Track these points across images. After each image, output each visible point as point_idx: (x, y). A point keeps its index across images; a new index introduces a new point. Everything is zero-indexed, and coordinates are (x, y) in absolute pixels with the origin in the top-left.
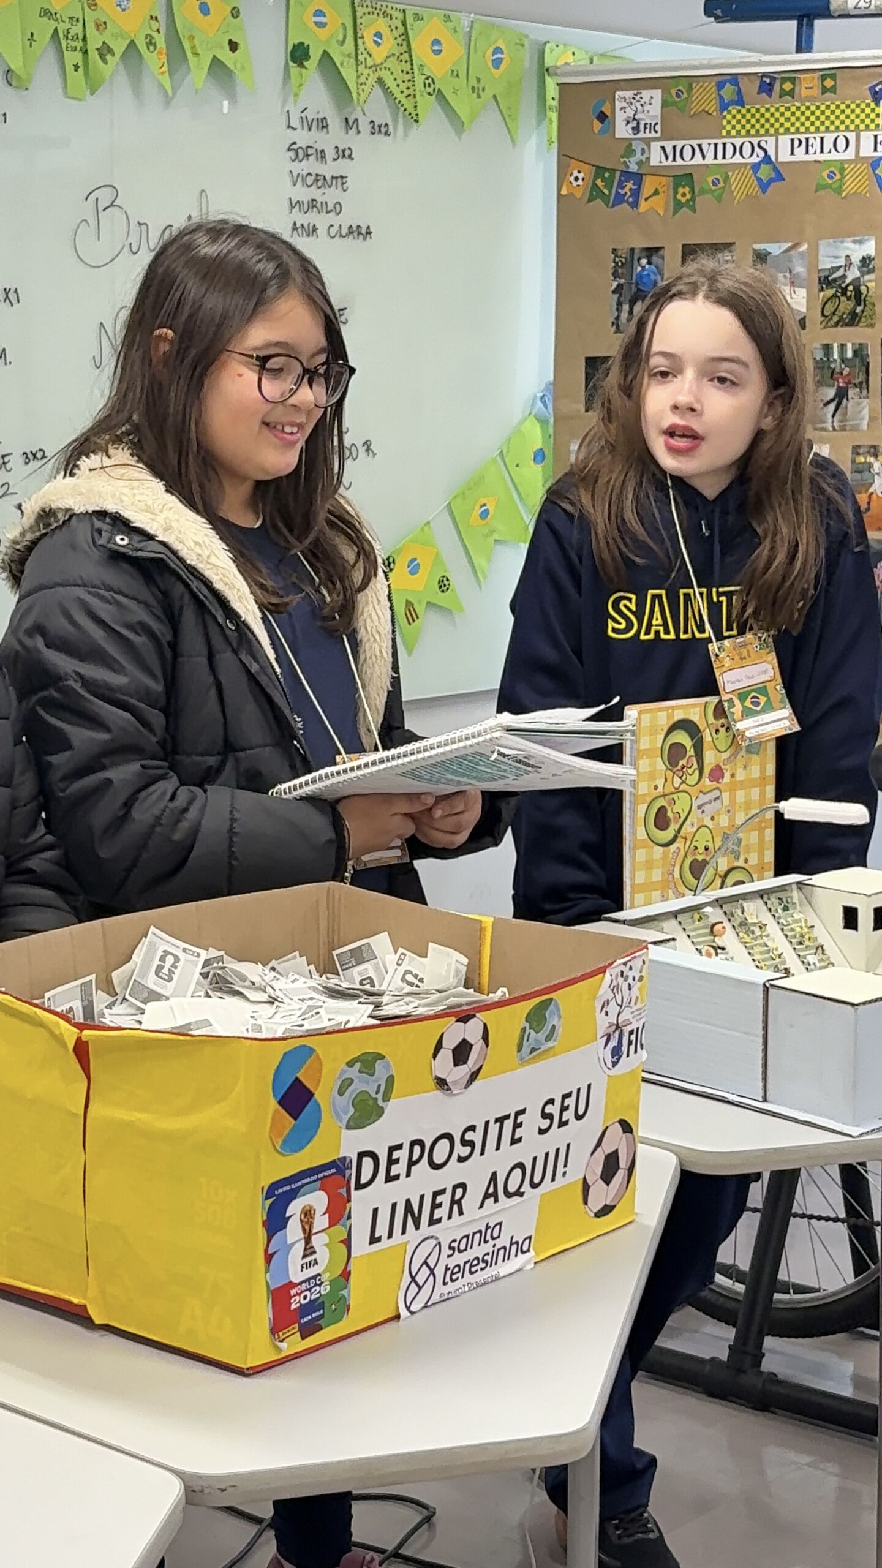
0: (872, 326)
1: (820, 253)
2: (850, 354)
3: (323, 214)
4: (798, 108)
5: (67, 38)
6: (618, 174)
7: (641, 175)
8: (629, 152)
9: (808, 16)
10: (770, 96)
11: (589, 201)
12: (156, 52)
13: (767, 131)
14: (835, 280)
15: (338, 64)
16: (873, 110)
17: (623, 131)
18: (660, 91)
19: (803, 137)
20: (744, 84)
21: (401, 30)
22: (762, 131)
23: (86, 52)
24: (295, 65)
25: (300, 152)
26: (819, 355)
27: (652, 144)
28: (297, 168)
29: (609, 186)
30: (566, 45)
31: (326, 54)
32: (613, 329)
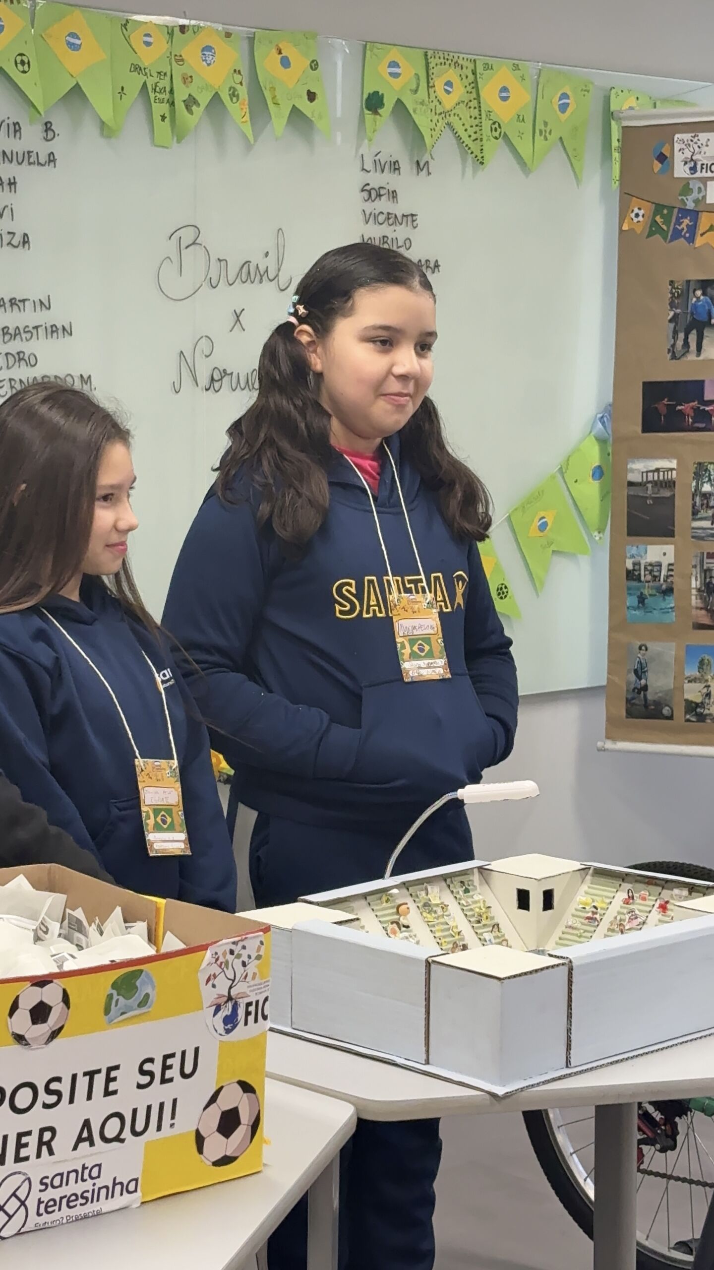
5: (155, 91)
6: (676, 211)
7: (697, 212)
8: (686, 189)
11: (648, 236)
12: (238, 103)
15: (411, 112)
17: (681, 171)
21: (471, 78)
23: (173, 104)
24: (370, 112)
25: (373, 192)
27: (709, 183)
28: (370, 207)
29: (667, 222)
30: (629, 91)
31: (399, 102)
32: (669, 356)
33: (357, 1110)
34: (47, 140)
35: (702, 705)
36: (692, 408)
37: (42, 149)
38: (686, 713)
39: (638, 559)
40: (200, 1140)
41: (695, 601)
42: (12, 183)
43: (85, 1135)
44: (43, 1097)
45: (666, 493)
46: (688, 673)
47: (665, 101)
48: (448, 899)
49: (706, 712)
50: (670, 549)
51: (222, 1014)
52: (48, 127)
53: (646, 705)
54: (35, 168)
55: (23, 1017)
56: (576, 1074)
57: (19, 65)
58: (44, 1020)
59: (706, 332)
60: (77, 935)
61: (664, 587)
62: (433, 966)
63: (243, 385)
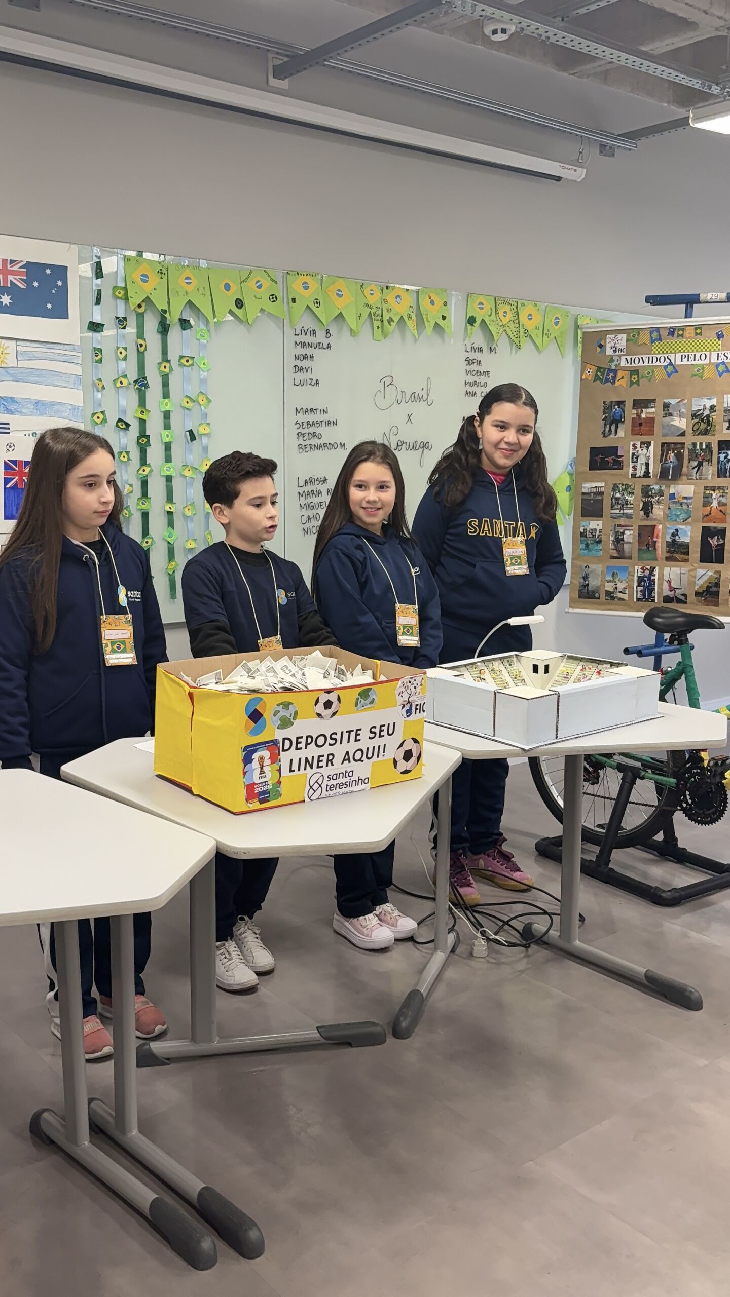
0: (714, 435)
1: (693, 403)
2: (704, 447)
3: (479, 388)
4: (685, 342)
5: (375, 315)
6: (607, 370)
7: (617, 370)
8: (612, 360)
9: (690, 302)
10: (673, 337)
11: (594, 381)
12: (411, 321)
13: (671, 351)
14: (699, 415)
15: (488, 324)
16: (717, 343)
17: (609, 352)
18: (626, 335)
19: (686, 354)
20: (662, 331)
21: (515, 310)
22: (669, 352)
23: (382, 321)
24: (470, 325)
25: (470, 361)
26: (691, 447)
27: (622, 357)
28: (469, 368)
29: (603, 374)
30: (587, 316)
31: (483, 320)
32: (602, 435)
33: (463, 754)
34: (327, 337)
35: (613, 593)
36: (612, 459)
37: (325, 342)
38: (606, 596)
39: (586, 527)
40: (395, 762)
41: (611, 546)
42: (312, 357)
43: (347, 758)
44: (329, 741)
45: (600, 498)
46: (607, 579)
47: (603, 320)
48: (502, 668)
49: (615, 596)
50: (600, 523)
51: (405, 709)
52: (328, 332)
53: (588, 593)
54: (322, 350)
55: (321, 705)
56: (560, 742)
57: (316, 305)
58: (330, 708)
59: (620, 425)
60: (342, 676)
61: (597, 540)
62: (497, 694)
63: (411, 447)
